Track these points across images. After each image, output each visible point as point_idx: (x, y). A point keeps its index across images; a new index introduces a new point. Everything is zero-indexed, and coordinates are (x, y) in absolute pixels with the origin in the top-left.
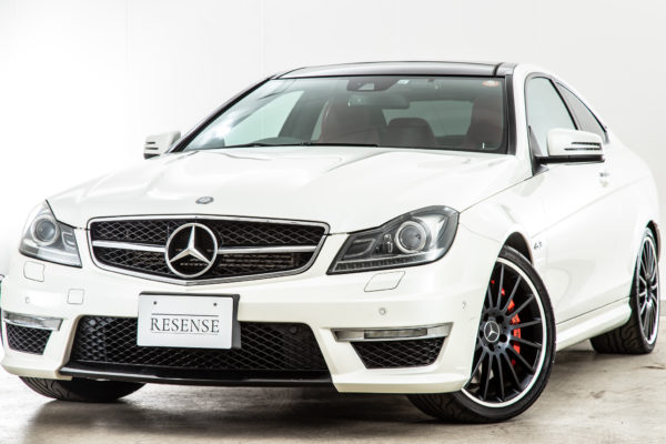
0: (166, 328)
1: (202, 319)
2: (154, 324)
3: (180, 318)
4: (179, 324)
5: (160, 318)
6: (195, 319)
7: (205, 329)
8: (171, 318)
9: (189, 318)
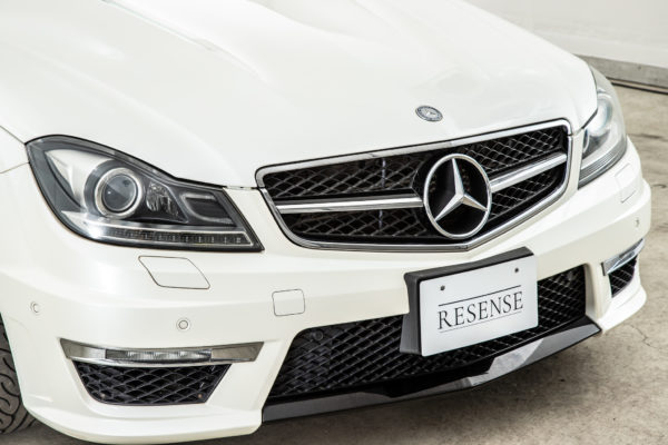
0: (460, 320)
1: (502, 295)
2: (442, 320)
3: (476, 302)
4: (476, 310)
5: (450, 309)
6: (495, 298)
7: (507, 308)
8: (465, 304)
9: (488, 299)
